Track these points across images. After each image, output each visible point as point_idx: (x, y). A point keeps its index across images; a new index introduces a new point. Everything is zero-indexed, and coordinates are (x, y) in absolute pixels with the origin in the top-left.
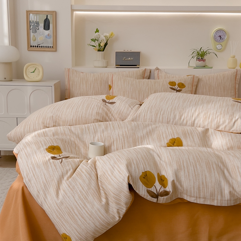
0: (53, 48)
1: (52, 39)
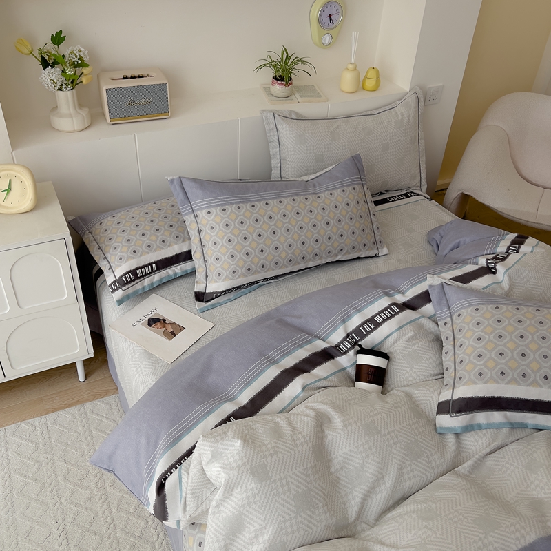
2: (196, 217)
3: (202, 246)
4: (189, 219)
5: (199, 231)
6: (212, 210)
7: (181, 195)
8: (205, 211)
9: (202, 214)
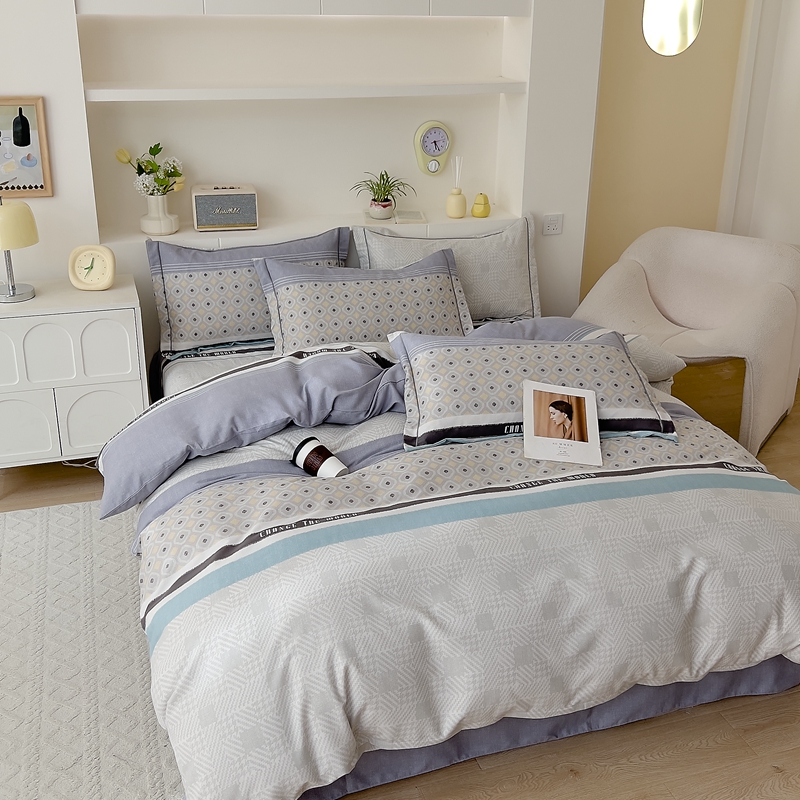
0: (45, 188)
1: (39, 167)
2: (276, 294)
3: (281, 320)
4: (270, 296)
5: (279, 307)
6: (291, 286)
7: (265, 275)
8: (285, 288)
9: (282, 291)
